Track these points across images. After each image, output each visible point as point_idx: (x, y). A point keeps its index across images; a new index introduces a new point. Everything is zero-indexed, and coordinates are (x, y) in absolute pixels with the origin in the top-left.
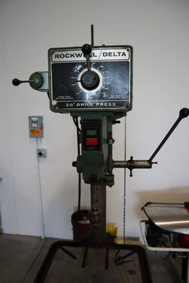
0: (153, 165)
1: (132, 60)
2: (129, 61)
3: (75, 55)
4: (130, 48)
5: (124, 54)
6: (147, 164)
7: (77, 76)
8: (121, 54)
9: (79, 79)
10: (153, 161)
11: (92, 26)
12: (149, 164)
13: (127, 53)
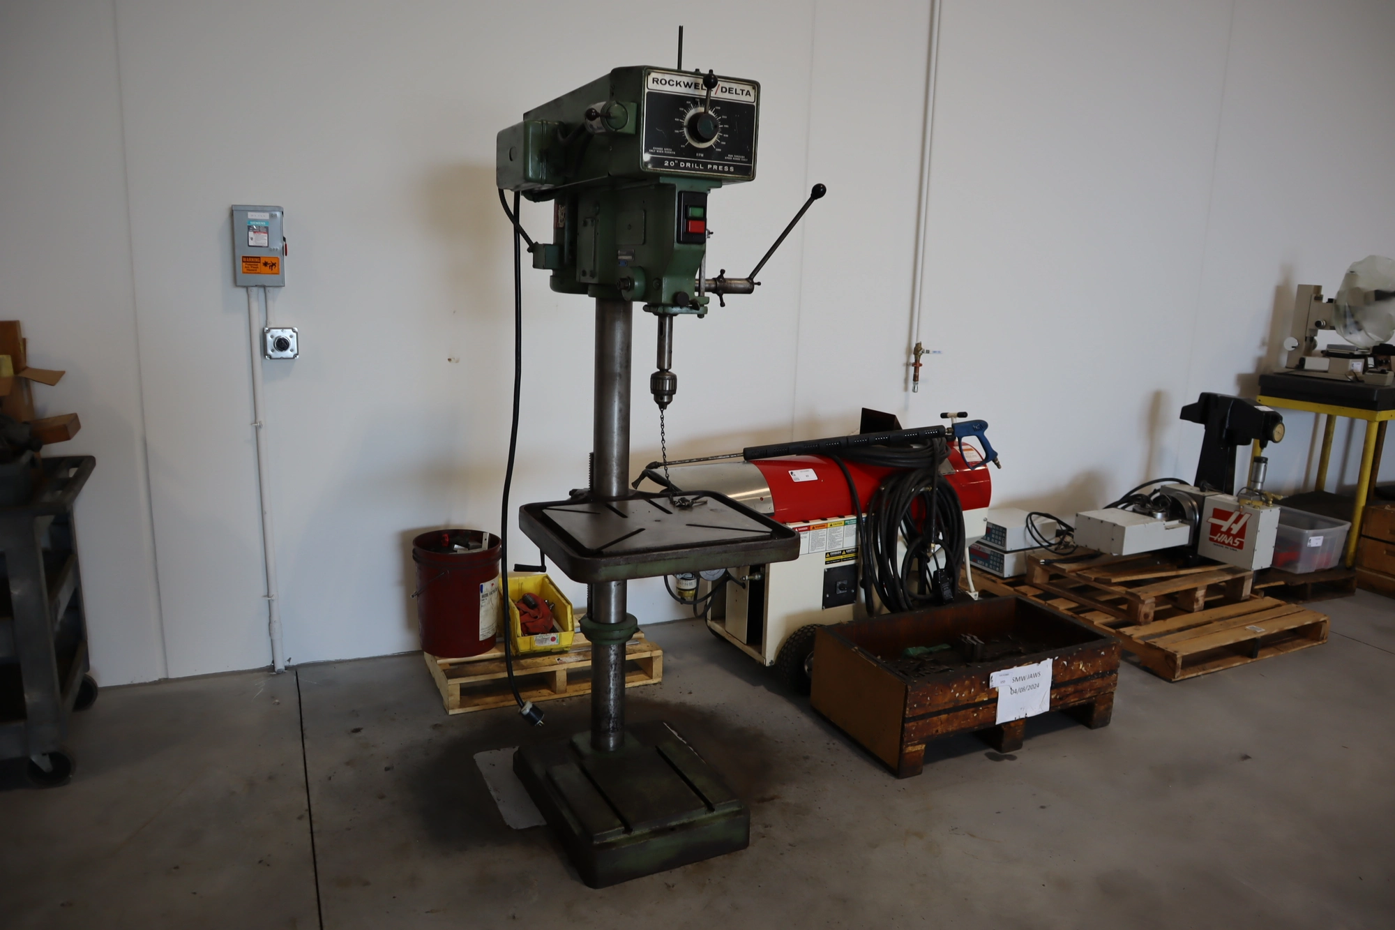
0: (756, 286)
1: (758, 104)
2: (755, 104)
3: (682, 84)
4: (755, 85)
5: (748, 93)
6: (746, 285)
7: (683, 118)
8: (745, 93)
9: (685, 122)
10: (755, 280)
11: (681, 29)
12: (748, 286)
13: (752, 92)
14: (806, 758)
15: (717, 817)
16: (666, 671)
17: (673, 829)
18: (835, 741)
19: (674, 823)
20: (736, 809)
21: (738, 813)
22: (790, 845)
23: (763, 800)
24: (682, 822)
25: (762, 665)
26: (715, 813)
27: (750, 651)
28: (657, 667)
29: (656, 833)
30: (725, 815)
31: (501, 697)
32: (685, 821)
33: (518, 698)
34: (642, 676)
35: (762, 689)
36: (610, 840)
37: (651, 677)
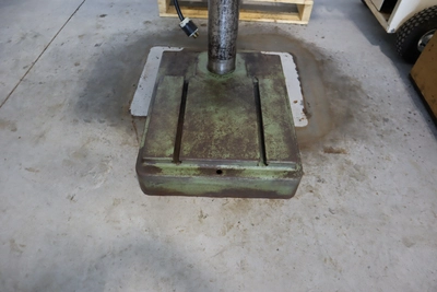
14: (386, 120)
15: (267, 173)
16: (313, 17)
17: (219, 172)
18: (416, 112)
19: (223, 166)
20: (290, 169)
21: (290, 174)
22: (330, 210)
23: (330, 151)
24: (231, 167)
25: (384, 31)
26: (268, 168)
27: (380, 17)
28: (307, 13)
29: (204, 171)
30: (276, 173)
31: (196, 11)
32: (236, 167)
33: (179, 13)
34: (296, 17)
35: (377, 48)
36: (157, 165)
37: (301, 19)
